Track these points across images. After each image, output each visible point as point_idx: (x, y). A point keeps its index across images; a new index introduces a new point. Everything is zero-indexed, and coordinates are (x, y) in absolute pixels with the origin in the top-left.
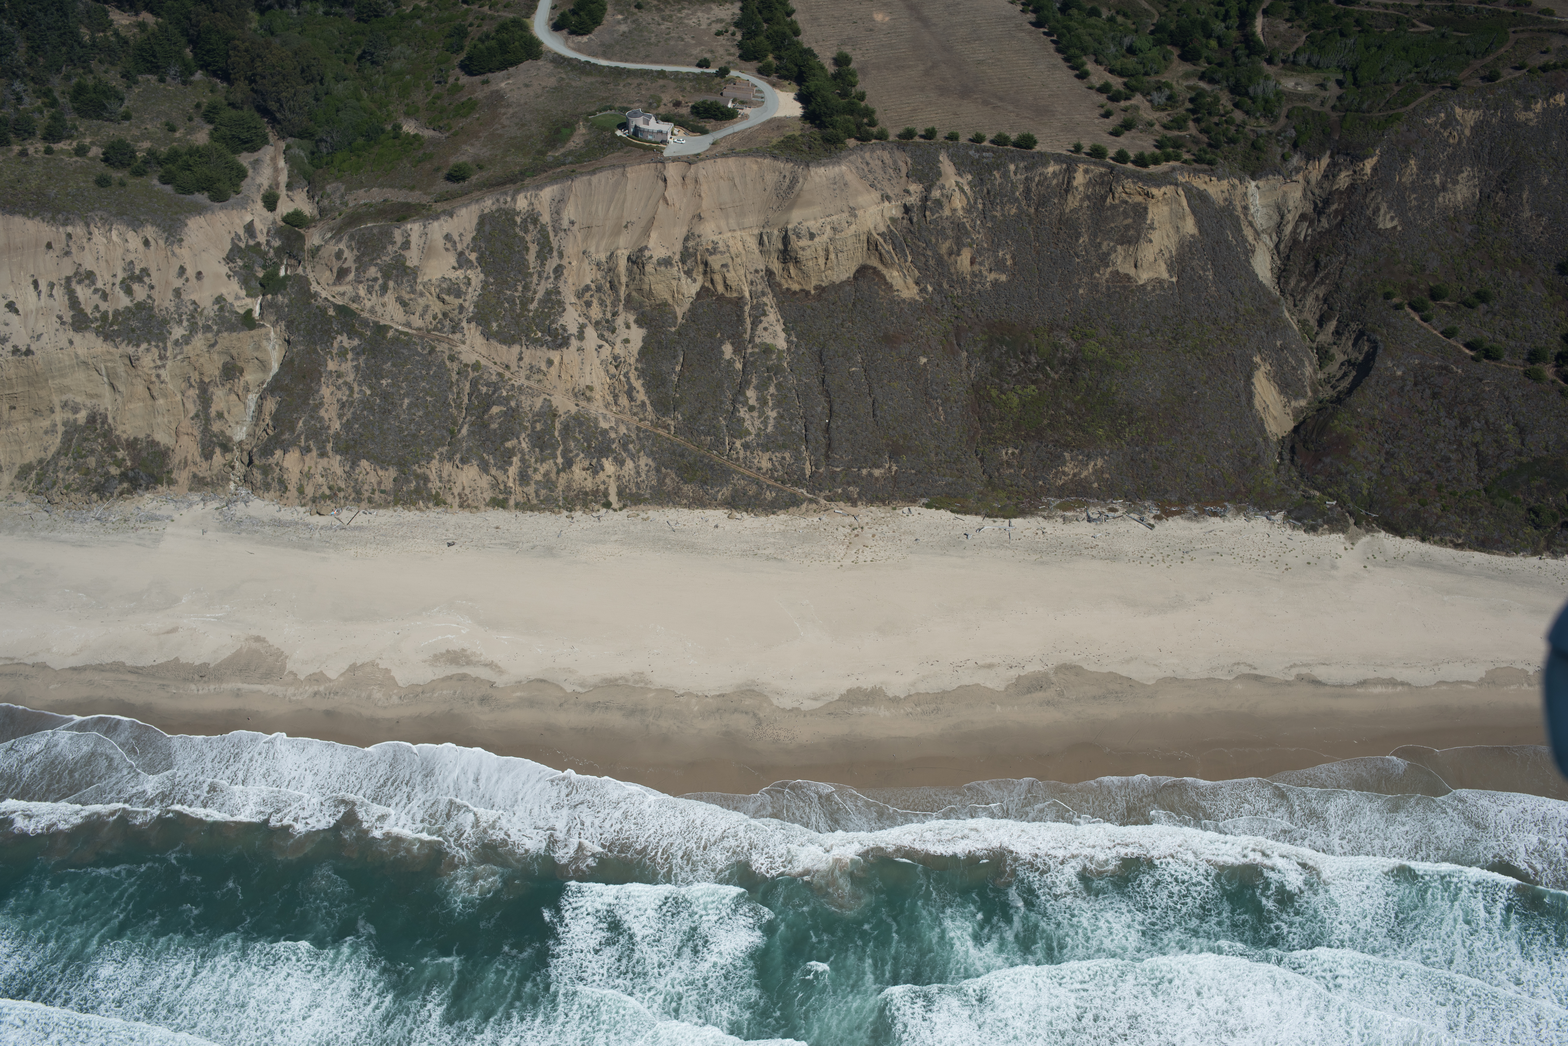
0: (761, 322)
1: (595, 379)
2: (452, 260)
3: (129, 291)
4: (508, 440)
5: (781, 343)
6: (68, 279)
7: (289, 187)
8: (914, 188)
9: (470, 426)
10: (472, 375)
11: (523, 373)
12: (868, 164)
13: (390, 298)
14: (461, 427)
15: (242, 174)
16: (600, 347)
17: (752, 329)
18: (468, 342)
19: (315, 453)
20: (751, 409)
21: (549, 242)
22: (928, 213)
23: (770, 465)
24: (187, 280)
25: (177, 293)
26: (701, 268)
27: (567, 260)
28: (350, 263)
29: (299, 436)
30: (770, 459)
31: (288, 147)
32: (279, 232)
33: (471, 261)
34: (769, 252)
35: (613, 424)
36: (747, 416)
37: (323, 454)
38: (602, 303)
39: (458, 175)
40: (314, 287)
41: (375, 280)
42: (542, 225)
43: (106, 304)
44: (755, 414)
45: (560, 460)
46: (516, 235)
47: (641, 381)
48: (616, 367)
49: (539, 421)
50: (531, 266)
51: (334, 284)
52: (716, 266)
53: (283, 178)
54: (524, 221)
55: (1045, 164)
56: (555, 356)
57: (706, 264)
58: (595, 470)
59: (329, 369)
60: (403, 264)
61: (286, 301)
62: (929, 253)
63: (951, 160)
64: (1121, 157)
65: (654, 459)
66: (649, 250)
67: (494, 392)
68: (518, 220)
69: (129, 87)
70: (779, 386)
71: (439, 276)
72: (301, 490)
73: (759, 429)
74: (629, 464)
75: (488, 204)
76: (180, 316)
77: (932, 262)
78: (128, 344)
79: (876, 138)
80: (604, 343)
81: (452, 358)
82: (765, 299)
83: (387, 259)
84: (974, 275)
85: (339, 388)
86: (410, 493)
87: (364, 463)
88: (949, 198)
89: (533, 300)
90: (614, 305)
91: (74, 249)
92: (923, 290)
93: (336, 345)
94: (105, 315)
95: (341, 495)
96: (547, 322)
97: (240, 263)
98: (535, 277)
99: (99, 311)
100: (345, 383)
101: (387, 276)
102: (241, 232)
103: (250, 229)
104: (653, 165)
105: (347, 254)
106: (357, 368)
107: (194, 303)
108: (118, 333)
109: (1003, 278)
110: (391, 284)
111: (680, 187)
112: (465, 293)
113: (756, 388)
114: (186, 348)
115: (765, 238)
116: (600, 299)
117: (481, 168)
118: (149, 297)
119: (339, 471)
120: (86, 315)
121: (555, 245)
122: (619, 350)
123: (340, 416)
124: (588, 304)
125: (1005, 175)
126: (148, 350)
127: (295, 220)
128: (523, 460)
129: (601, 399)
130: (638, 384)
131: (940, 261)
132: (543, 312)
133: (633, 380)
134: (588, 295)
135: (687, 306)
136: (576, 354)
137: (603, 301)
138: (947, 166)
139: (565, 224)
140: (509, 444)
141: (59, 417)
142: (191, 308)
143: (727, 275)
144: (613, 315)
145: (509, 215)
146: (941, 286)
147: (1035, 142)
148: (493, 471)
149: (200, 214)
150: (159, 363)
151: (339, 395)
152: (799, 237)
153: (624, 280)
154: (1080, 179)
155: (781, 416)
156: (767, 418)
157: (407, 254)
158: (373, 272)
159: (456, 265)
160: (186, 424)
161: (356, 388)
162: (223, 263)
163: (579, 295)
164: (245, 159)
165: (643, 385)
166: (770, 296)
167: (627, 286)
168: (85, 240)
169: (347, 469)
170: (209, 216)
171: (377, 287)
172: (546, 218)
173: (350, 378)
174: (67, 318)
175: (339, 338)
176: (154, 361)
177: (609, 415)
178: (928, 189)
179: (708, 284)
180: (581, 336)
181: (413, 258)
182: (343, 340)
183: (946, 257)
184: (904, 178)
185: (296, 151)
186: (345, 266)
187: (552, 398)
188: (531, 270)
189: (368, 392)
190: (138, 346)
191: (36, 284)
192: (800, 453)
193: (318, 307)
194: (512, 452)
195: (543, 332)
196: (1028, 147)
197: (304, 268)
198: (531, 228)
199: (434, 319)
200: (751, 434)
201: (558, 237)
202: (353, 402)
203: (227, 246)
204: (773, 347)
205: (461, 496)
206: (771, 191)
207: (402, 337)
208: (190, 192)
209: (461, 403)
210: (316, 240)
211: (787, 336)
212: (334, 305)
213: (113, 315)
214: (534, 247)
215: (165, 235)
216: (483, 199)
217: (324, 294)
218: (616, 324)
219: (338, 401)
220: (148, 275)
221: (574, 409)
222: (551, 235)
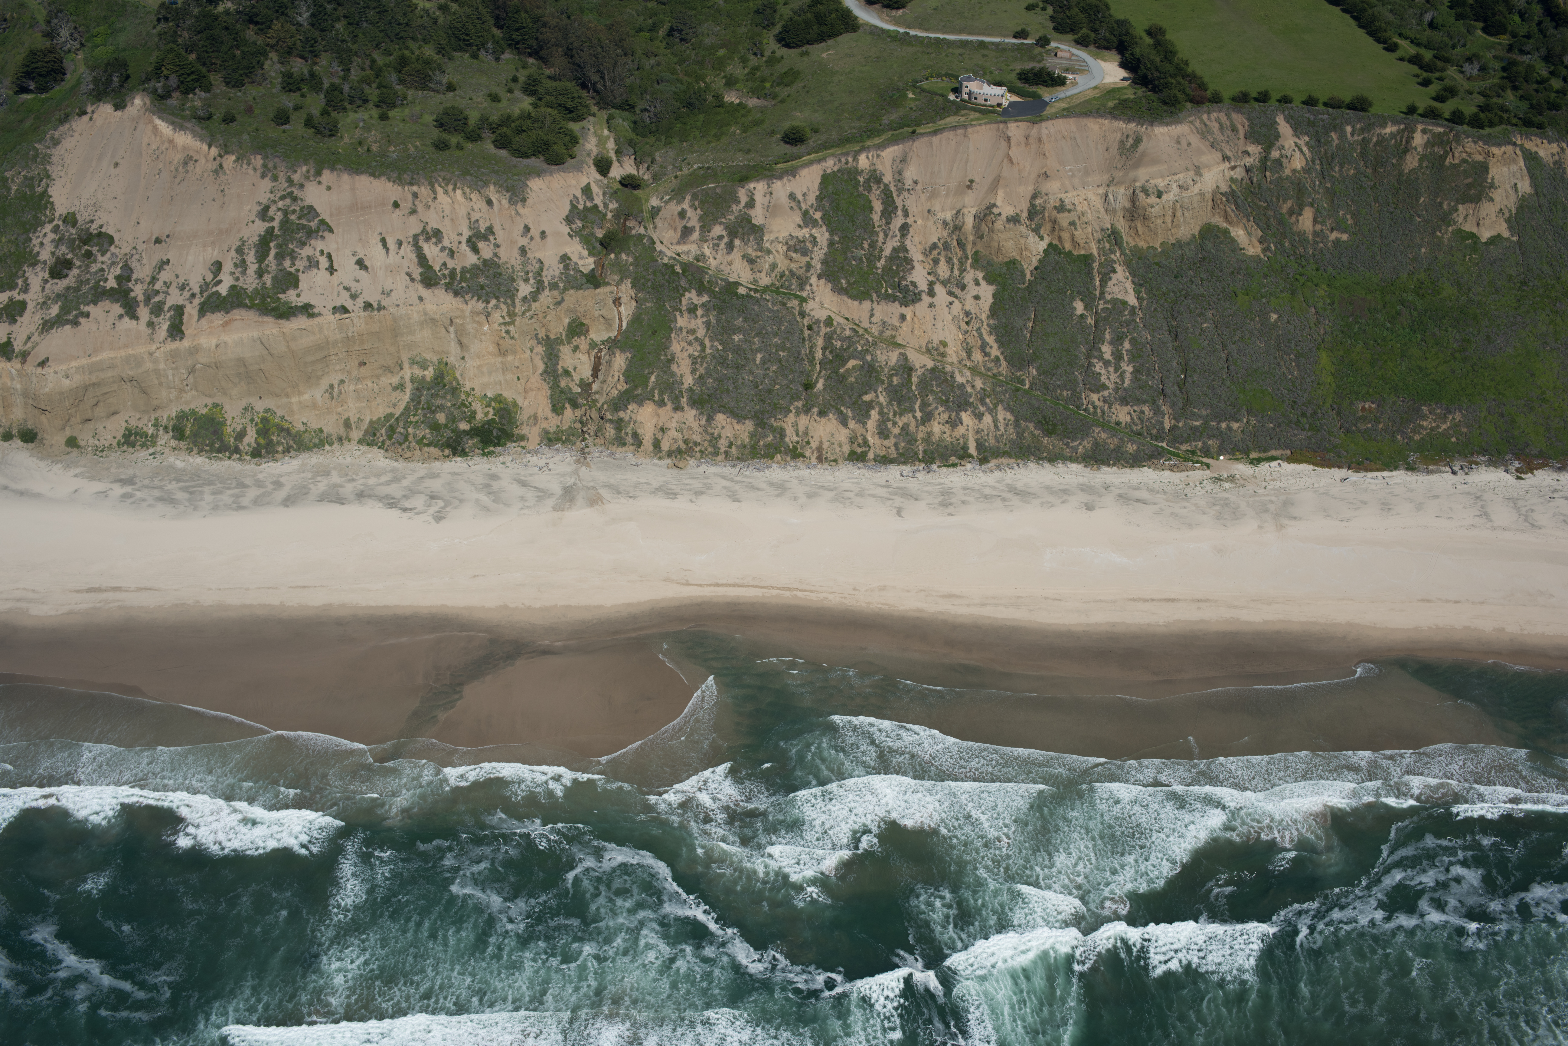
0: (1110, 279)
1: (948, 335)
2: (798, 219)
3: (475, 250)
4: (866, 393)
5: (1132, 300)
6: (416, 237)
7: (618, 152)
8: (1253, 149)
9: (826, 380)
10: (824, 330)
11: (876, 328)
12: (1206, 125)
13: (736, 255)
14: (817, 382)
15: (573, 140)
16: (951, 304)
17: (1101, 286)
18: (817, 299)
19: (669, 407)
20: (1107, 363)
21: (894, 201)
22: (1268, 174)
23: (1128, 419)
24: (532, 238)
25: (523, 251)
26: (1048, 226)
27: (913, 219)
28: (694, 223)
29: (653, 390)
30: (1129, 413)
31: (610, 117)
32: (613, 196)
33: (816, 220)
34: (1114, 210)
35: (969, 379)
36: (1103, 371)
37: (678, 408)
38: (949, 260)
39: (794, 138)
40: (659, 247)
41: (720, 238)
42: (886, 185)
43: (454, 261)
44: (1111, 369)
45: (919, 414)
46: (860, 195)
48: (967, 323)
49: (896, 375)
50: (877, 224)
51: (678, 243)
52: (1065, 224)
53: (611, 145)
54: (867, 181)
55: (1384, 125)
56: (908, 311)
57: (1055, 222)
58: (954, 423)
59: (679, 325)
60: (749, 223)
61: (631, 260)
62: (1271, 213)
63: (1288, 122)
64: (1457, 118)
65: (1012, 413)
66: (997, 207)
67: (848, 348)
68: (861, 180)
69: (446, 62)
70: (1133, 341)
71: (787, 234)
72: (657, 444)
73: (1116, 383)
74: (988, 419)
75: (830, 165)
76: (527, 273)
77: (1273, 222)
78: (479, 299)
79: (1211, 101)
80: (954, 299)
81: (803, 314)
82: (1113, 256)
83: (732, 218)
84: (1316, 234)
85: (690, 344)
86: (767, 446)
87: (720, 417)
88: (1290, 159)
89: (880, 258)
90: (962, 263)
91: (420, 208)
92: (1265, 250)
93: (684, 301)
94: (453, 272)
95: (697, 449)
96: (897, 279)
97: (580, 223)
98: (881, 235)
99: (447, 268)
100: (697, 339)
101: (732, 235)
102: (579, 194)
103: (587, 191)
104: (994, 126)
105: (690, 213)
106: (708, 324)
107: (540, 261)
108: (469, 290)
109: (1345, 237)
110: (737, 242)
111: (1024, 146)
112: (812, 252)
113: (1111, 343)
114: (534, 305)
115: (1111, 197)
116: (946, 256)
117: (815, 131)
118: (496, 255)
119: (695, 425)
120: (435, 271)
121: (900, 204)
122: (970, 306)
123: (693, 372)
124: (936, 262)
125: (1342, 136)
126: (497, 307)
127: (629, 183)
128: (881, 413)
129: (954, 355)
130: (990, 340)
131: (1281, 222)
132: (891, 269)
133: (985, 336)
134: (935, 252)
135: (1035, 262)
136: (928, 310)
137: (951, 259)
138: (1284, 128)
139: (908, 183)
140: (867, 398)
141: (407, 373)
142: (537, 266)
143: (1075, 233)
144: (962, 273)
145: (854, 173)
146: (1283, 245)
147: (1370, 105)
148: (852, 424)
149: (539, 176)
150: (507, 319)
151: (690, 351)
152: (1148, 195)
153: (971, 238)
154: (1419, 140)
155: (1137, 371)
156: (1124, 372)
157: (752, 212)
158: (718, 230)
159: (801, 223)
160: (536, 380)
161: (708, 344)
162: (564, 223)
163: (927, 253)
164: (574, 127)
165: (996, 341)
166: (1118, 254)
167: (974, 244)
168: (430, 200)
169: (703, 422)
170: (548, 178)
171: (722, 246)
172: (888, 178)
173: (701, 333)
174: (417, 276)
175: (688, 295)
176: (503, 317)
177: (965, 370)
178: (1267, 150)
179: (1055, 242)
180: (931, 293)
181: (758, 216)
182: (692, 297)
183: (1287, 217)
184: (1243, 140)
185: (617, 120)
186: (689, 225)
187: (907, 353)
188: (877, 229)
189: (720, 348)
190: (488, 302)
191: (384, 241)
192: (1158, 407)
193: (665, 265)
194: (870, 406)
195: (893, 289)
196: (1364, 110)
197: (645, 228)
198: (874, 187)
199: (781, 277)
200: (1108, 388)
201: (902, 197)
202: (706, 357)
203: (568, 207)
204: (1124, 303)
205: (819, 449)
206: (1114, 150)
207: (752, 293)
208: (526, 156)
209: (814, 358)
210: (655, 202)
211: (1137, 292)
212: (681, 263)
213: (461, 272)
214: (878, 206)
215: (508, 195)
216: (824, 159)
217: (669, 253)
218: (966, 281)
219: (690, 356)
220: (493, 233)
221: (930, 364)
222: (895, 196)
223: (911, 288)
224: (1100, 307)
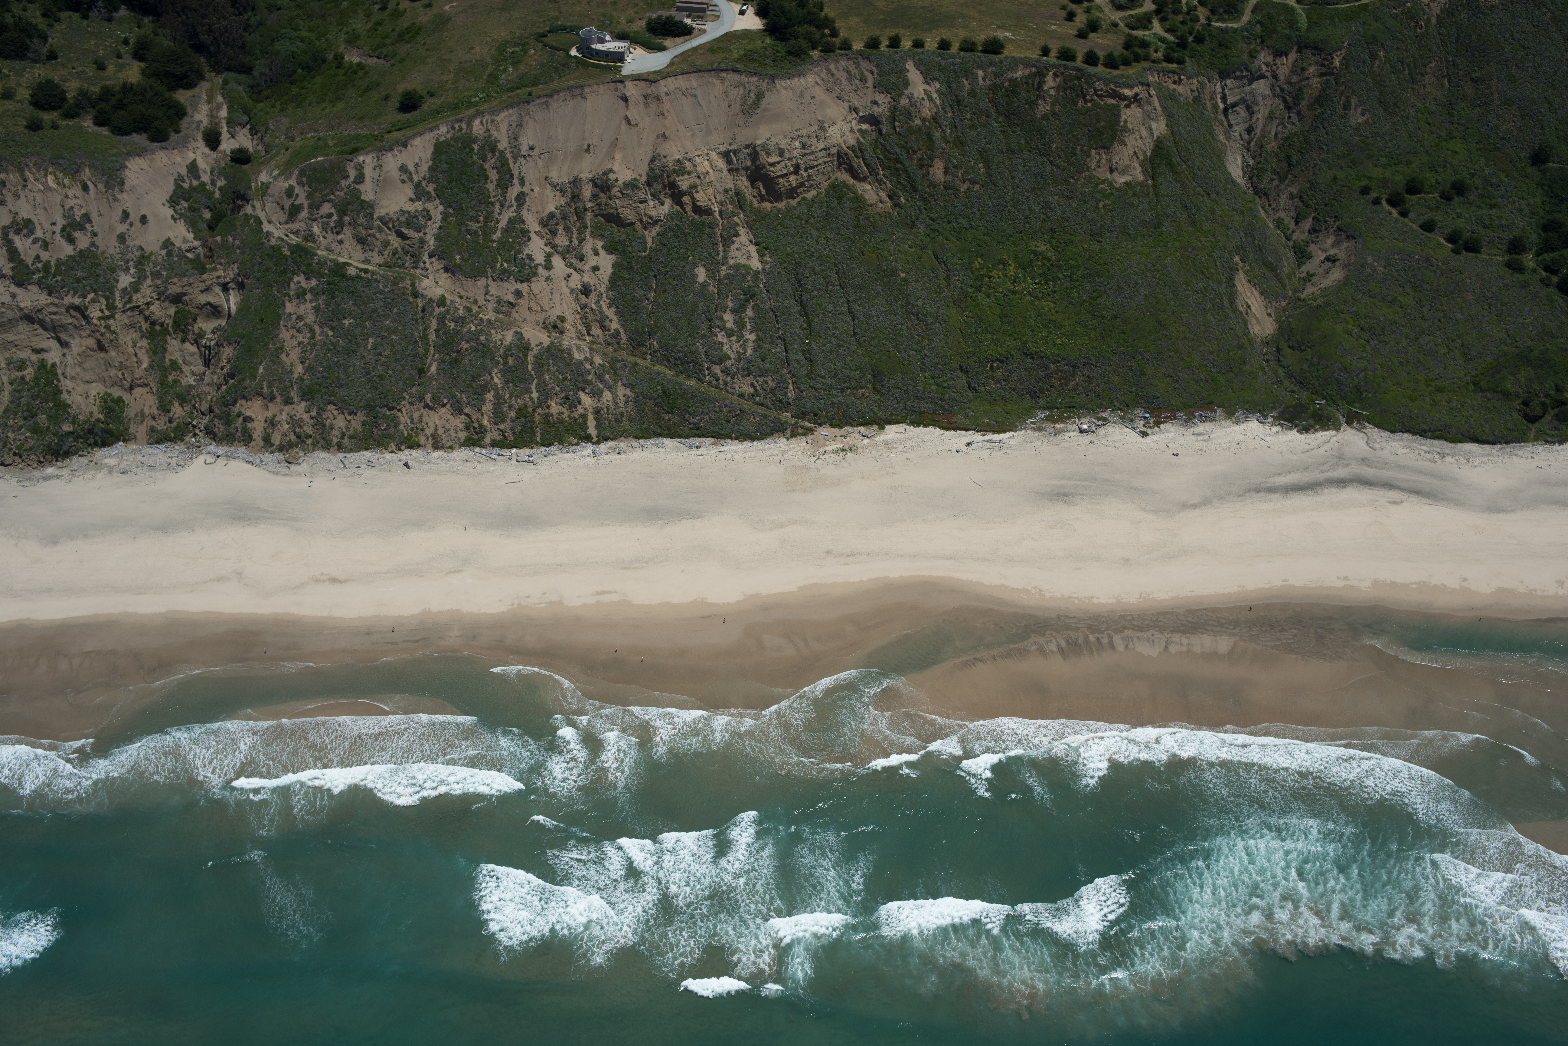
0: (733, 242)
1: (566, 309)
2: (410, 193)
3: (71, 240)
4: (481, 376)
5: (755, 264)
6: (5, 229)
7: (230, 122)
8: (881, 98)
9: (439, 364)
10: (437, 311)
11: (491, 306)
12: (833, 75)
13: (346, 235)
14: (431, 365)
15: (180, 112)
16: (569, 275)
17: (724, 250)
18: (431, 277)
19: (279, 399)
20: (729, 333)
21: (509, 170)
22: (897, 124)
23: (752, 390)
24: (131, 225)
26: (669, 190)
27: (529, 187)
28: (302, 200)
29: (261, 382)
30: (752, 384)
31: (226, 82)
32: (223, 172)
33: (429, 193)
34: (737, 170)
35: (588, 355)
36: (725, 341)
37: (287, 401)
38: (567, 229)
39: (409, 104)
40: (266, 227)
41: (330, 216)
42: (501, 152)
43: (47, 254)
44: (734, 338)
45: (535, 395)
46: (474, 164)
47: (613, 310)
48: (587, 296)
49: (512, 355)
50: (492, 194)
51: (287, 223)
52: (684, 188)
53: (223, 114)
54: (482, 148)
55: (1014, 69)
56: (524, 287)
57: (673, 186)
58: (572, 403)
59: (287, 311)
60: (359, 198)
61: (237, 242)
62: (901, 165)
63: (918, 69)
64: (1091, 59)
65: (632, 390)
66: (614, 172)
67: (462, 328)
68: (476, 147)
69: (50, 26)
70: (756, 309)
71: (397, 209)
72: (267, 438)
73: (738, 352)
74: (607, 396)
75: (443, 132)
76: (127, 262)
77: (904, 175)
78: (74, 295)
79: (840, 49)
80: (572, 271)
81: (416, 295)
82: (736, 219)
83: (341, 194)
84: (947, 185)
85: (299, 331)
86: (380, 436)
87: (331, 408)
88: (919, 107)
89: (496, 229)
90: (580, 232)
91: (9, 198)
92: (894, 205)
93: (293, 286)
94: (47, 266)
95: (310, 441)
96: (513, 253)
97: (185, 204)
98: (497, 206)
99: (40, 261)
100: (306, 325)
101: (342, 212)
102: (184, 172)
103: (192, 168)
104: (612, 85)
105: (298, 190)
106: (317, 309)
107: (141, 248)
108: (62, 285)
109: (977, 187)
110: (347, 220)
111: (641, 106)
112: (425, 227)
113: (734, 311)
114: (135, 297)
115: (733, 156)
116: (565, 226)
117: (432, 94)
118: (93, 244)
119: (306, 417)
120: (27, 266)
121: (515, 172)
122: (588, 278)
123: (303, 360)
124: (554, 232)
125: (974, 81)
126: (95, 300)
127: (240, 158)
128: (496, 397)
129: (573, 331)
130: (610, 313)
131: (911, 174)
132: (507, 242)
133: (605, 309)
134: (553, 222)
135: (656, 229)
136: (545, 284)
137: (569, 228)
138: (914, 75)
139: (524, 150)
140: (481, 381)
141: (5, 374)
142: (138, 254)
143: (696, 195)
144: (580, 242)
145: (467, 141)
146: (914, 198)
147: (1002, 47)
148: (467, 410)
149: (139, 155)
150: (107, 313)
151: (300, 338)
152: (769, 154)
153: (589, 205)
154: (1050, 83)
155: (759, 339)
156: (747, 341)
157: (361, 187)
158: (326, 208)
159: (413, 197)
160: (141, 376)
161: (318, 330)
162: (168, 205)
163: (544, 223)
164: (182, 96)
165: (616, 313)
166: (741, 216)
167: (593, 211)
168: (20, 188)
169: (314, 414)
170: (149, 157)
171: (332, 224)
172: (503, 145)
173: (311, 318)
174: (7, 272)
175: (296, 279)
176: (102, 311)
177: (583, 346)
178: (896, 99)
179: (677, 206)
180: (548, 267)
181: (367, 191)
182: (300, 280)
183: (917, 169)
184: (871, 89)
185: (233, 85)
186: (296, 203)
187: (523, 331)
188: (492, 200)
189: (330, 333)
190: (85, 296)
192: (782, 376)
193: (272, 247)
194: (485, 388)
195: (509, 262)
196: (996, 53)
197: (253, 207)
198: (489, 155)
199: (394, 254)
200: (730, 358)
201: (518, 164)
202: (315, 345)
203: (171, 187)
204: (747, 268)
205: (434, 436)
206: (737, 107)
207: (363, 274)
208: (127, 133)
209: (427, 339)
210: (264, 177)
211: (761, 255)
212: (289, 244)
213: (56, 265)
214: (493, 175)
215: (105, 178)
216: (437, 127)
217: (277, 233)
218: (584, 252)
219: (299, 343)
220: (90, 221)
221: (546, 341)
222: (511, 162)
223: (527, 261)
224: (723, 273)
